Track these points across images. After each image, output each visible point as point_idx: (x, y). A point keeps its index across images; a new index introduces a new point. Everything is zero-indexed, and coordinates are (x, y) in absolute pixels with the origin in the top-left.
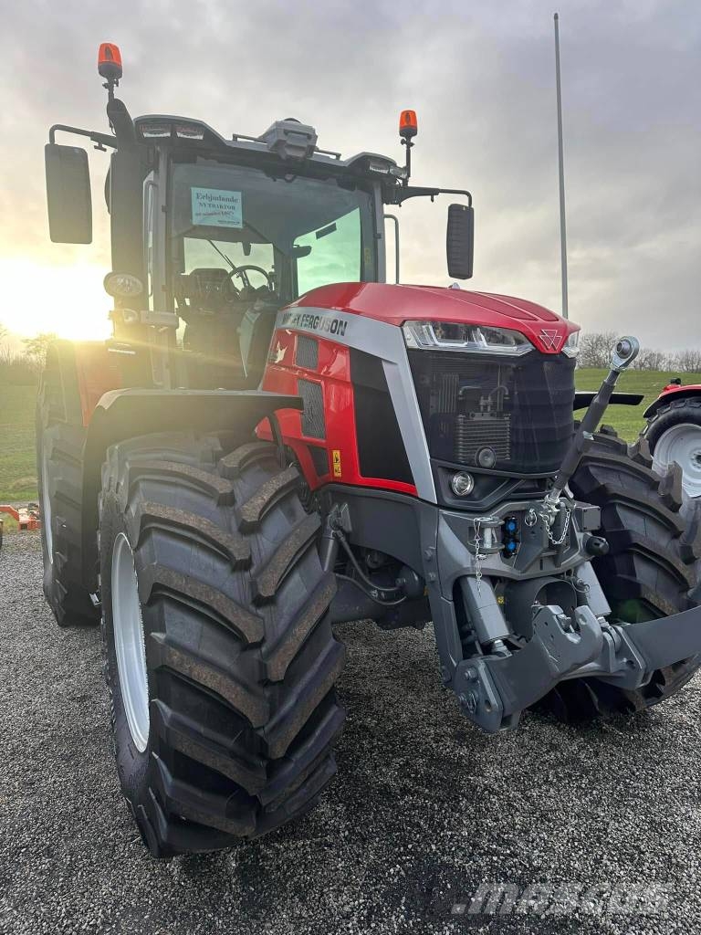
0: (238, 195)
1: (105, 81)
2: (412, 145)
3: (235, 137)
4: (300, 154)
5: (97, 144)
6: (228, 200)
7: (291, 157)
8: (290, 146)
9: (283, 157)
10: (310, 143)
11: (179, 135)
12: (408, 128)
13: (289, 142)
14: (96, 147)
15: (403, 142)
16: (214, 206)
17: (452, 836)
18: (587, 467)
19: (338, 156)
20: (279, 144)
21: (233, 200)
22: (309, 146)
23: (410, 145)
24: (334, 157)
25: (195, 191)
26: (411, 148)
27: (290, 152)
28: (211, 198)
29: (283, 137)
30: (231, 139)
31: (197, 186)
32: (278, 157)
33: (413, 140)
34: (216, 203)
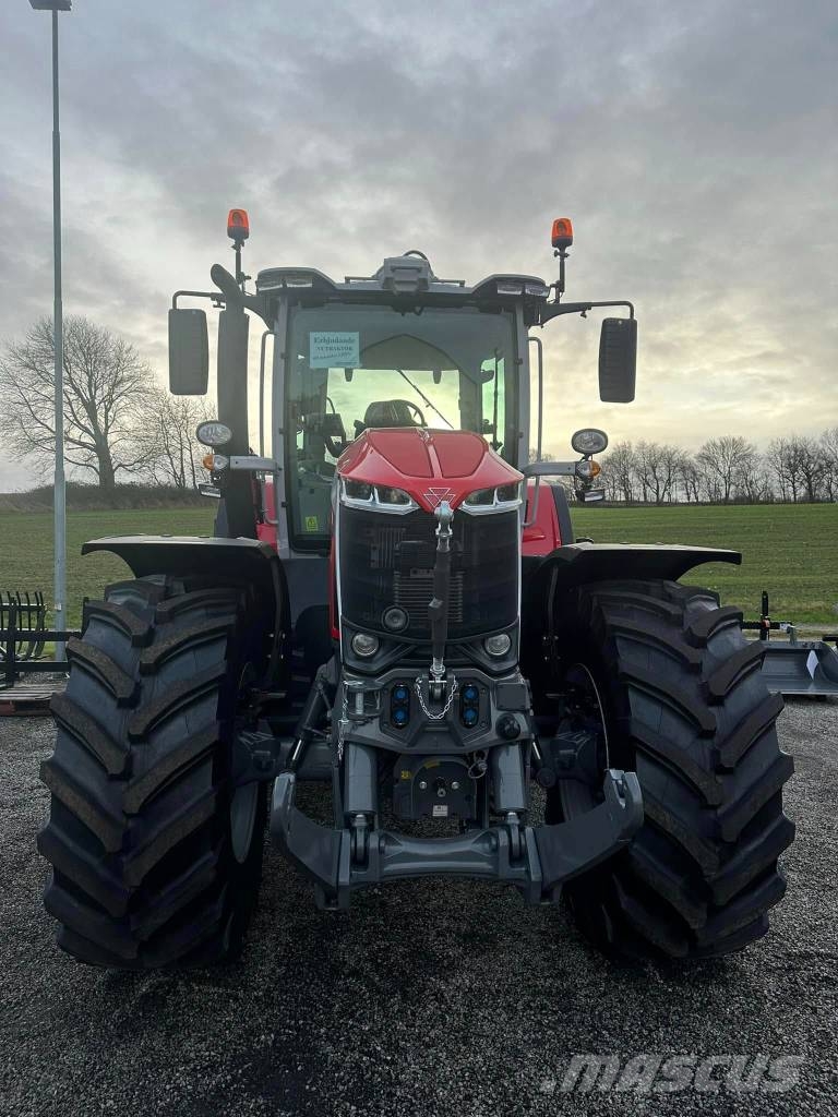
0: (355, 336)
1: (233, 242)
2: (567, 255)
3: (347, 279)
4: (412, 289)
5: (215, 303)
6: (345, 341)
7: (402, 293)
8: (399, 283)
9: (395, 292)
10: (422, 276)
11: (288, 285)
12: (562, 238)
13: (397, 279)
14: (215, 306)
15: (556, 254)
16: (331, 349)
17: (352, 1027)
18: (614, 638)
19: (462, 283)
20: (387, 280)
21: (351, 341)
22: (420, 280)
23: (564, 256)
24: (458, 285)
25: (313, 335)
26: (566, 260)
27: (400, 288)
28: (328, 341)
29: (391, 275)
30: (344, 281)
31: (315, 331)
32: (391, 293)
33: (567, 250)
34: (334, 345)
